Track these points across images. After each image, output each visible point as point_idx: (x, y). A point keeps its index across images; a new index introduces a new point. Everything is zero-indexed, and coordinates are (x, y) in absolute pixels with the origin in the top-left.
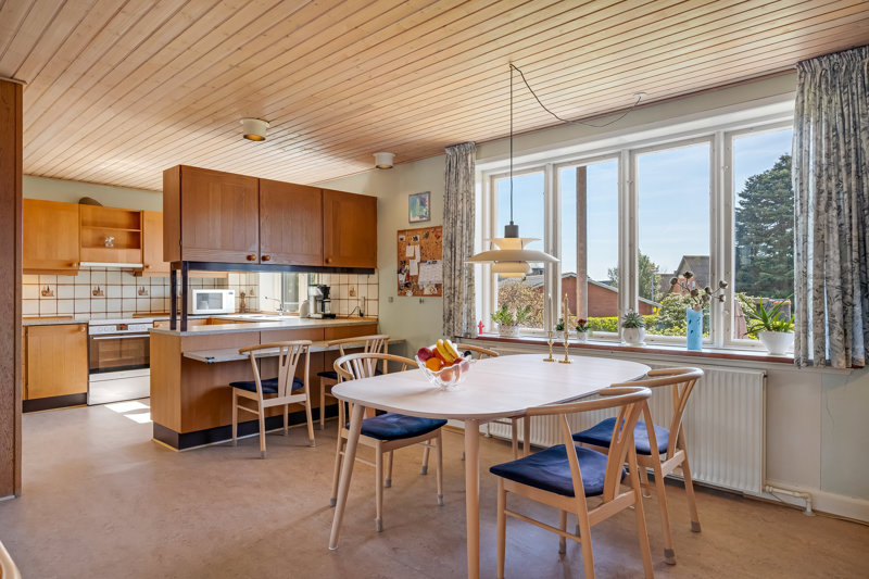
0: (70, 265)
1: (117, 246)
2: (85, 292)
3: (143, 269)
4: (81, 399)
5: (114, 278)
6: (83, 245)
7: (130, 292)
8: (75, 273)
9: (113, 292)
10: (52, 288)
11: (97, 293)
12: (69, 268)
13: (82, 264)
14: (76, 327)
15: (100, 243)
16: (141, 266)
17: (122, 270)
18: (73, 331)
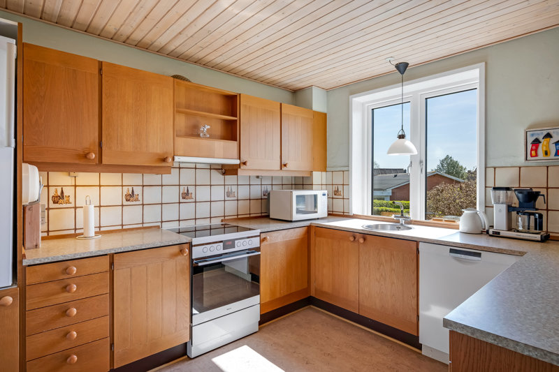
0: (164, 160)
1: (212, 137)
2: (172, 194)
3: (239, 166)
4: (180, 350)
5: (203, 176)
6: (177, 134)
7: (218, 193)
8: (168, 170)
9: (202, 194)
10: (138, 191)
11: (186, 195)
12: (162, 163)
13: (177, 159)
14: (176, 249)
15: (194, 132)
16: (237, 162)
17: (212, 167)
18: (174, 255)
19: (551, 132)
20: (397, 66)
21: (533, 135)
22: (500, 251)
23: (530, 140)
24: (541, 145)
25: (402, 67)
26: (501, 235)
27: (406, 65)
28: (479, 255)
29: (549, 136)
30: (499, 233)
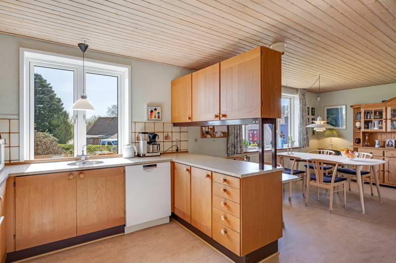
19: (157, 108)
20: (80, 45)
21: (150, 108)
22: (163, 161)
23: (150, 110)
24: (153, 113)
25: (83, 47)
26: (146, 155)
27: (87, 47)
28: (155, 165)
29: (155, 109)
30: (145, 155)
